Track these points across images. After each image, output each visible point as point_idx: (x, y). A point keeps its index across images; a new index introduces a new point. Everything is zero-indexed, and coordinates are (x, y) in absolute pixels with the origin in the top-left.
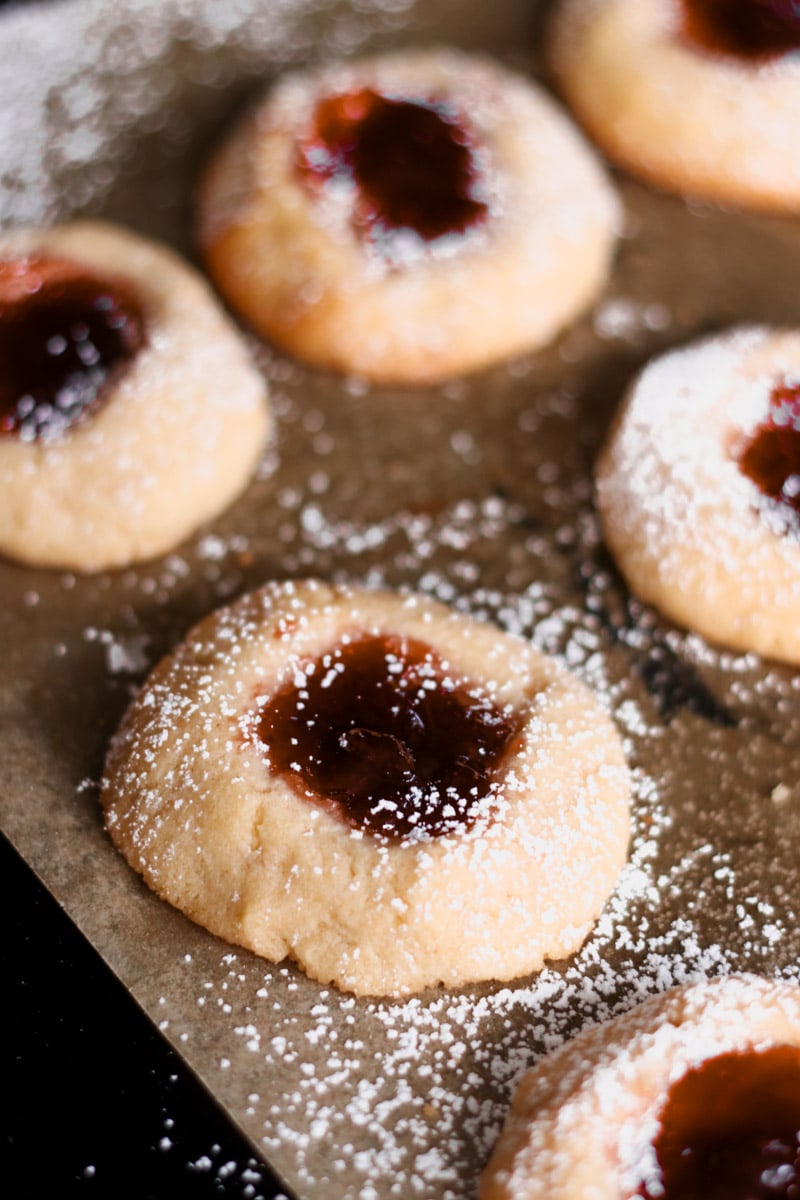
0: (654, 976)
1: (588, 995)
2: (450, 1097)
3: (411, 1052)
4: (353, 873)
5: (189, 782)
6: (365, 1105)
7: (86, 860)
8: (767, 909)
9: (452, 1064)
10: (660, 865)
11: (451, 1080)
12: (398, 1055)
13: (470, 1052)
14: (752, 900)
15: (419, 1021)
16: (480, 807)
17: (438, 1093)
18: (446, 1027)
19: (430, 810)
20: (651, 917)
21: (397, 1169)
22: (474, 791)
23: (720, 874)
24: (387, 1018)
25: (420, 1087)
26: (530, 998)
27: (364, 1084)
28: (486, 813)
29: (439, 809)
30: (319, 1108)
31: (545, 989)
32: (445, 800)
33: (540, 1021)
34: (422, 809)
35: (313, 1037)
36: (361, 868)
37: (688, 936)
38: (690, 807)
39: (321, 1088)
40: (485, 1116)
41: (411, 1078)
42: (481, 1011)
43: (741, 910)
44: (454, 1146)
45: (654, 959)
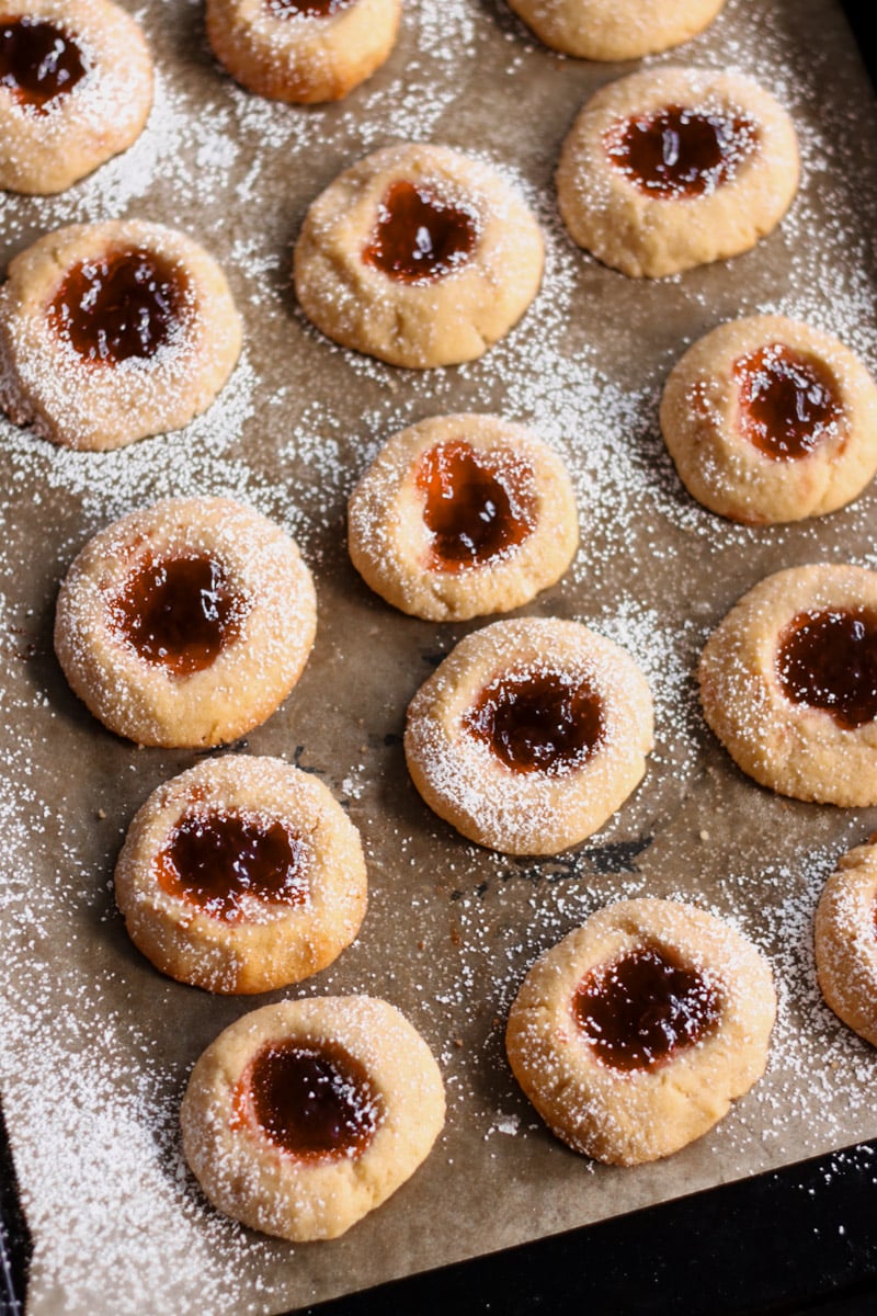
0: (791, 936)
1: (793, 970)
2: (829, 1053)
3: (798, 1063)
4: (722, 1054)
5: (644, 1115)
6: (823, 1094)
7: (641, 1182)
8: (771, 869)
9: (811, 1046)
10: (725, 908)
11: (820, 1049)
12: (798, 1069)
13: (806, 1036)
14: (763, 874)
15: (781, 1053)
16: (708, 982)
17: (825, 1058)
18: (789, 1042)
19: (698, 1006)
20: (755, 924)
21: (862, 1091)
22: (697, 981)
23: (741, 883)
24: (776, 1067)
25: (819, 1065)
26: (786, 997)
27: (811, 1090)
28: (712, 980)
29: (700, 1001)
30: (820, 1115)
31: (784, 988)
32: (695, 997)
33: (799, 997)
34: (696, 1009)
35: (776, 1105)
36: (721, 1049)
37: (773, 911)
38: (695, 881)
39: (808, 1110)
40: (844, 1042)
41: (812, 1068)
42: (785, 1023)
43: (766, 881)
44: (856, 1060)
45: (781, 933)
